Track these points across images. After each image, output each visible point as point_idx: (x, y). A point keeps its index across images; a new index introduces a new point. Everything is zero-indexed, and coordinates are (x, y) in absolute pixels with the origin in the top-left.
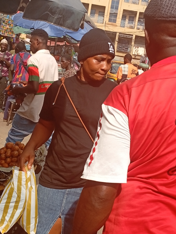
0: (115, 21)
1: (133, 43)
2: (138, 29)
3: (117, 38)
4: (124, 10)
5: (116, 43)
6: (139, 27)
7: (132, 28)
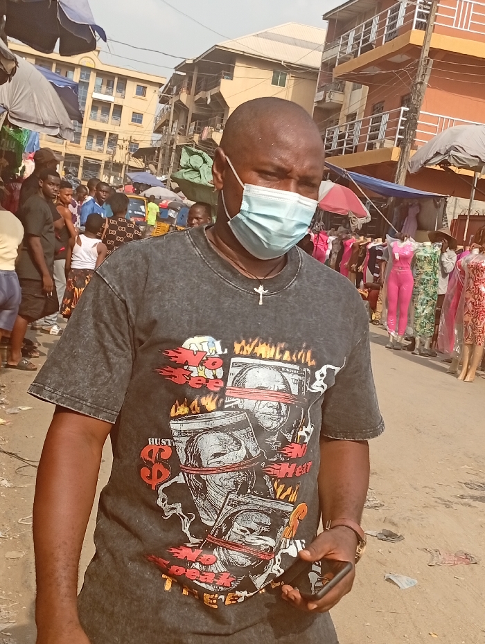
0: (78, 142)
1: (102, 171)
2: (108, 153)
3: (81, 164)
4: (90, 130)
5: (81, 169)
6: (110, 150)
7: (100, 151)
